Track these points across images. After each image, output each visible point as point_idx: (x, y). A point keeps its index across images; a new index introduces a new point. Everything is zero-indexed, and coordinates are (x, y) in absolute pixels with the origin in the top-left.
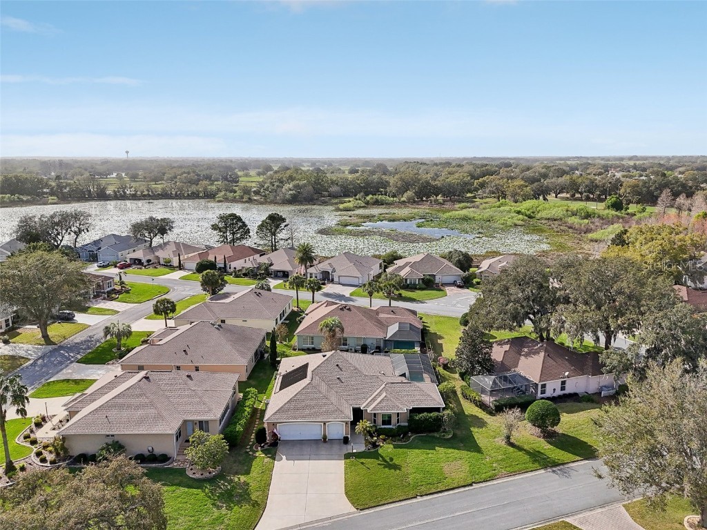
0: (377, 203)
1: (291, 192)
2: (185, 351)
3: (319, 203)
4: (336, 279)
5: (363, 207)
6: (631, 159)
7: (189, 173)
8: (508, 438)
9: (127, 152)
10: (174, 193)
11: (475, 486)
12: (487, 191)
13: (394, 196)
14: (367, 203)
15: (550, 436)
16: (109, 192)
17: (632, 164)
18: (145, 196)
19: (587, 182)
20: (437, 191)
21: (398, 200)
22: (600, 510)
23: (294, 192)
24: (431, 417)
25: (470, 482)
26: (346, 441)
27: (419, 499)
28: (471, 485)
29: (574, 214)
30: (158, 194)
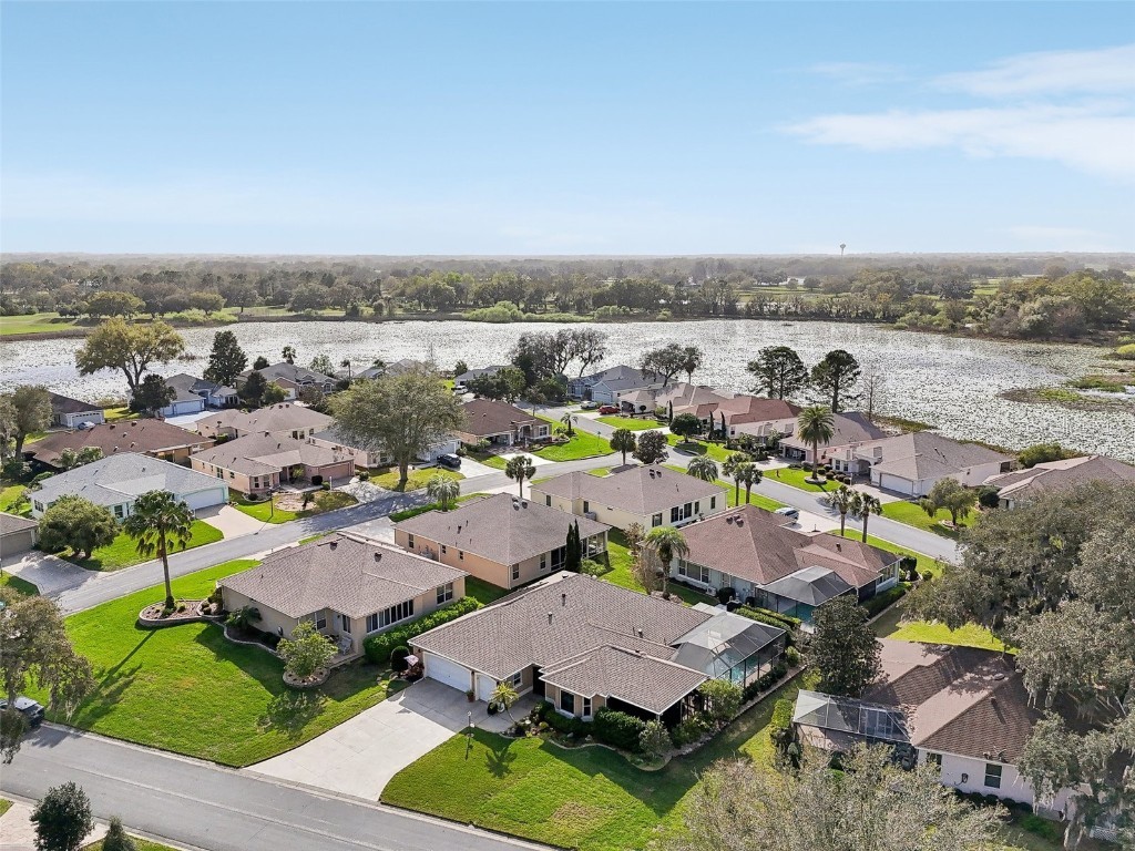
1: (1035, 317)
2: (460, 527)
4: (875, 478)
7: (887, 280)
9: (843, 246)
10: (834, 311)
16: (741, 305)
18: (790, 314)
23: (1039, 317)
26: (492, 709)
30: (811, 312)
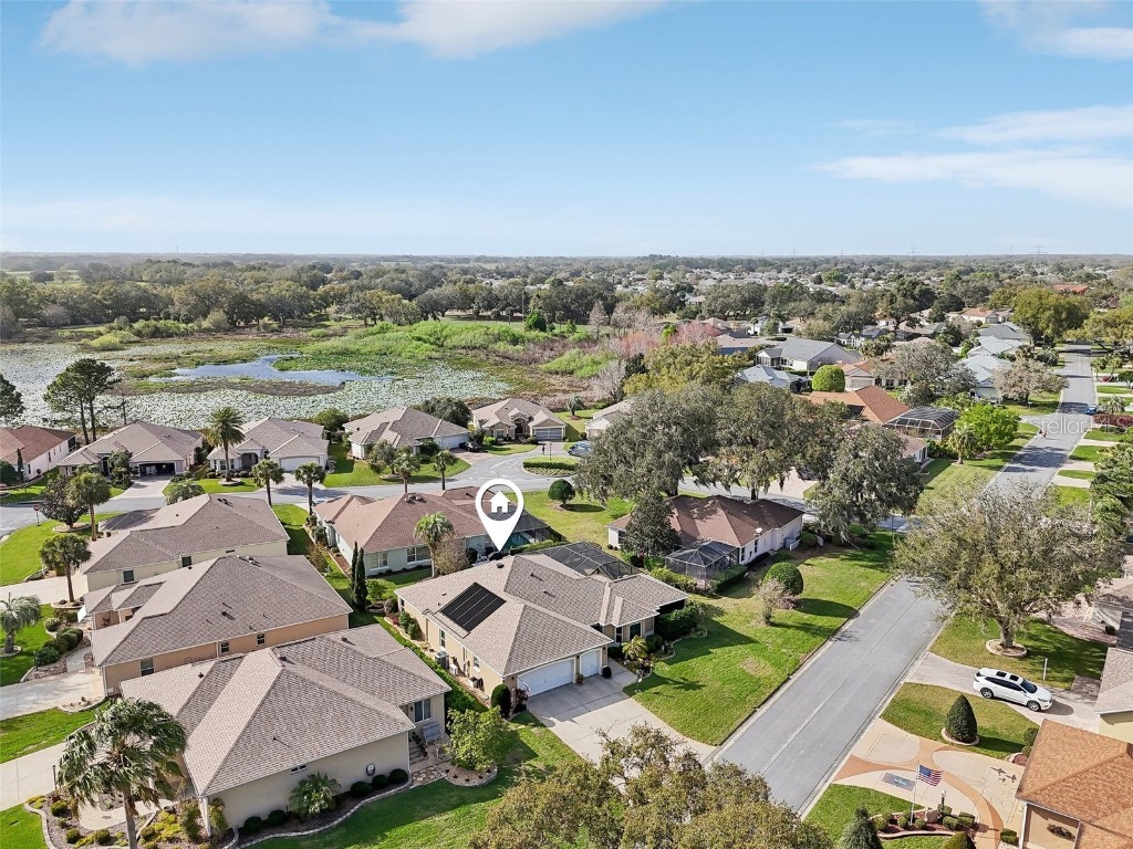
0: (157, 334)
2: (224, 614)
3: (35, 339)
5: (135, 342)
6: (478, 259)
8: (768, 618)
11: (794, 678)
12: (348, 309)
13: (188, 321)
14: (139, 333)
15: (798, 605)
17: (494, 268)
19: (484, 294)
20: (260, 310)
21: (196, 328)
22: (918, 663)
24: (685, 614)
25: (785, 676)
26: (607, 673)
27: (760, 712)
28: (789, 679)
29: (498, 338)
